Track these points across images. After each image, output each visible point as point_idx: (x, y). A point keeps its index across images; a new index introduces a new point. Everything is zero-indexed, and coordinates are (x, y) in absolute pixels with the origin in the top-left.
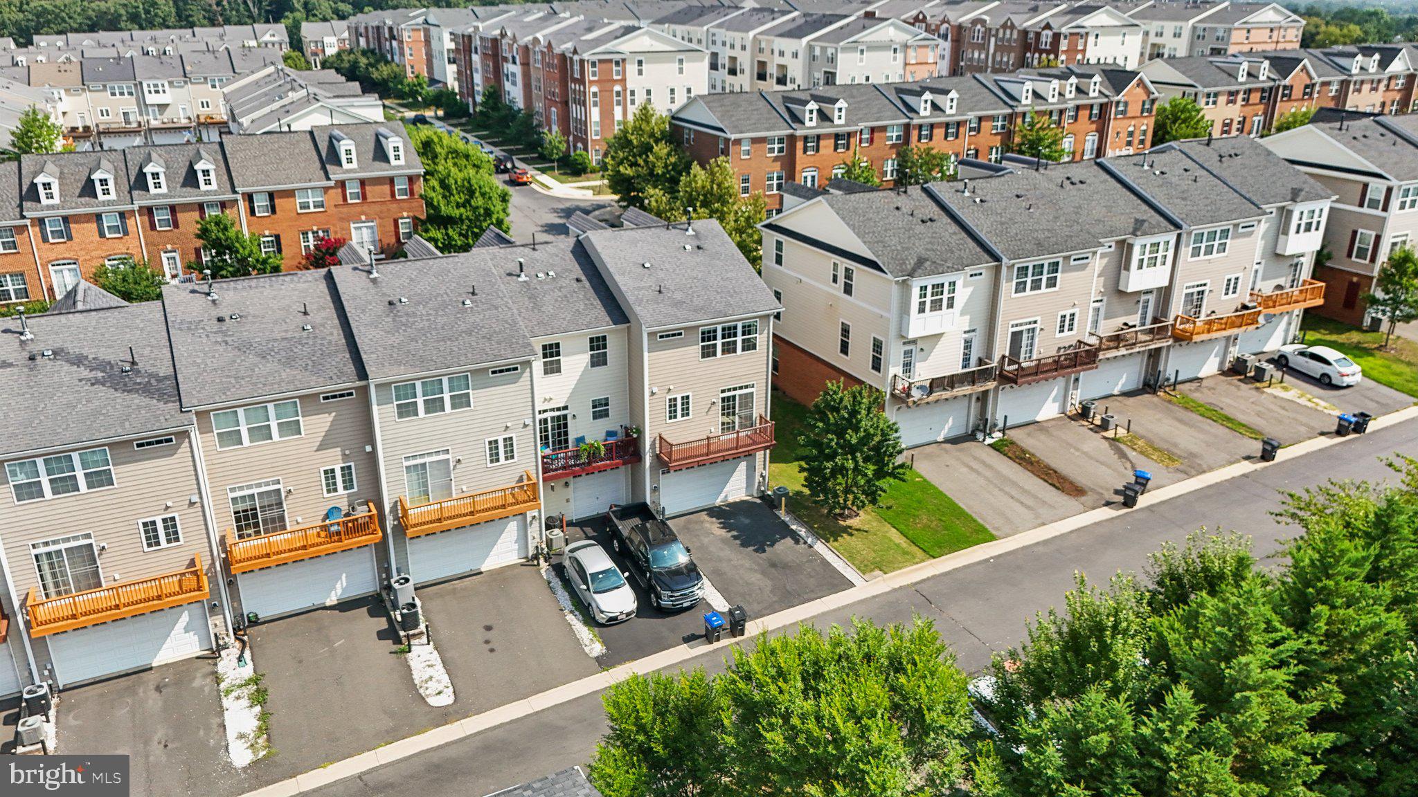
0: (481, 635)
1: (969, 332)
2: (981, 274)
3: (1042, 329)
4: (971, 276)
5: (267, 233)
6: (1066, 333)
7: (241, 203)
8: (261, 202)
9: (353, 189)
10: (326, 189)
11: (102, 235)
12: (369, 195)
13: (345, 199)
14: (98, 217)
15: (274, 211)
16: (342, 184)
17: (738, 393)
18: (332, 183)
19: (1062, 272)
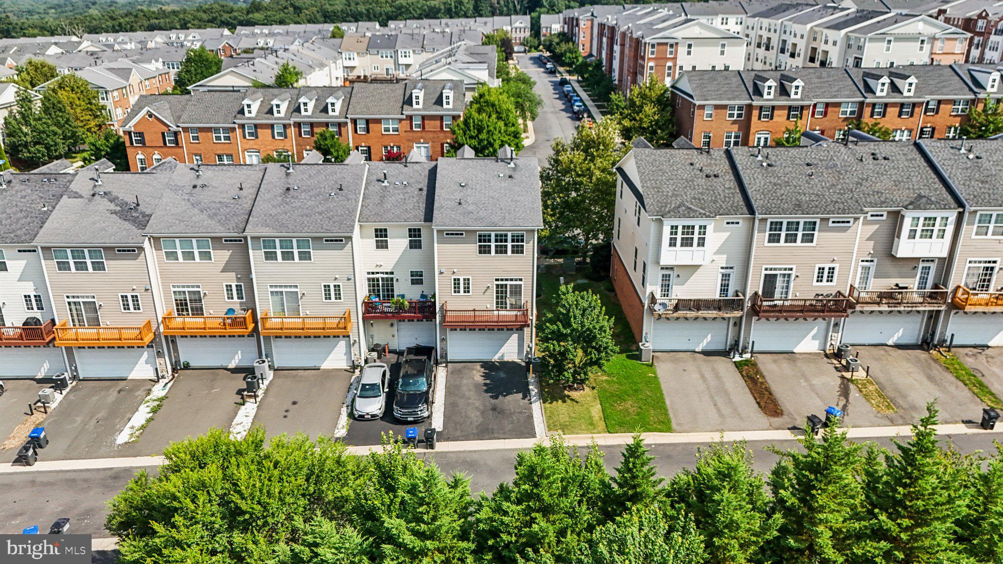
0: (288, 405)
1: (727, 268)
2: (738, 223)
3: (797, 276)
4: (728, 223)
5: (363, 144)
6: (824, 283)
7: (350, 125)
8: (361, 125)
9: (417, 122)
10: (401, 120)
11: (273, 137)
12: (426, 126)
13: (411, 127)
14: (272, 127)
15: (368, 132)
16: (410, 118)
17: (509, 283)
18: (404, 117)
19: (819, 231)
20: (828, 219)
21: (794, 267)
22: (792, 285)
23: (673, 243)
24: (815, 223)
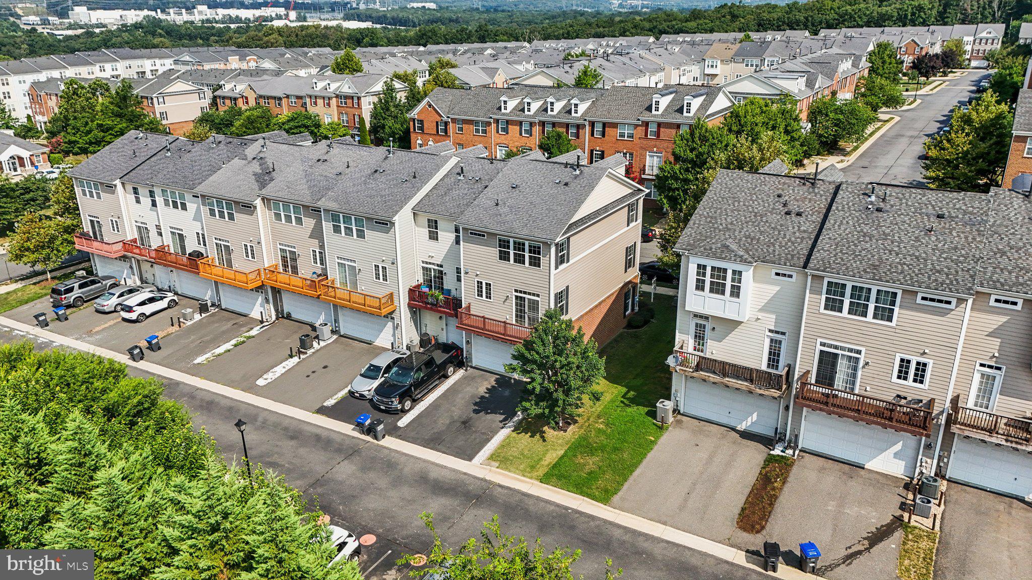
0: (319, 367)
1: (777, 332)
2: (790, 276)
3: (867, 364)
4: (777, 274)
5: (598, 148)
6: (910, 382)
7: (587, 127)
8: (598, 128)
9: (653, 128)
10: (636, 126)
11: (521, 134)
12: (662, 134)
13: (646, 135)
14: (521, 123)
15: (603, 135)
16: (646, 124)
17: (527, 296)
18: (640, 123)
19: (901, 307)
20: (916, 293)
21: (863, 349)
22: (859, 373)
23: (700, 286)
24: (895, 295)
